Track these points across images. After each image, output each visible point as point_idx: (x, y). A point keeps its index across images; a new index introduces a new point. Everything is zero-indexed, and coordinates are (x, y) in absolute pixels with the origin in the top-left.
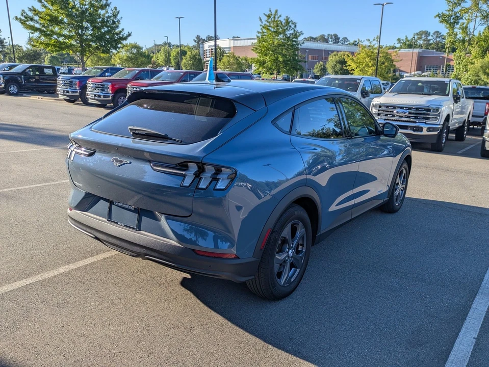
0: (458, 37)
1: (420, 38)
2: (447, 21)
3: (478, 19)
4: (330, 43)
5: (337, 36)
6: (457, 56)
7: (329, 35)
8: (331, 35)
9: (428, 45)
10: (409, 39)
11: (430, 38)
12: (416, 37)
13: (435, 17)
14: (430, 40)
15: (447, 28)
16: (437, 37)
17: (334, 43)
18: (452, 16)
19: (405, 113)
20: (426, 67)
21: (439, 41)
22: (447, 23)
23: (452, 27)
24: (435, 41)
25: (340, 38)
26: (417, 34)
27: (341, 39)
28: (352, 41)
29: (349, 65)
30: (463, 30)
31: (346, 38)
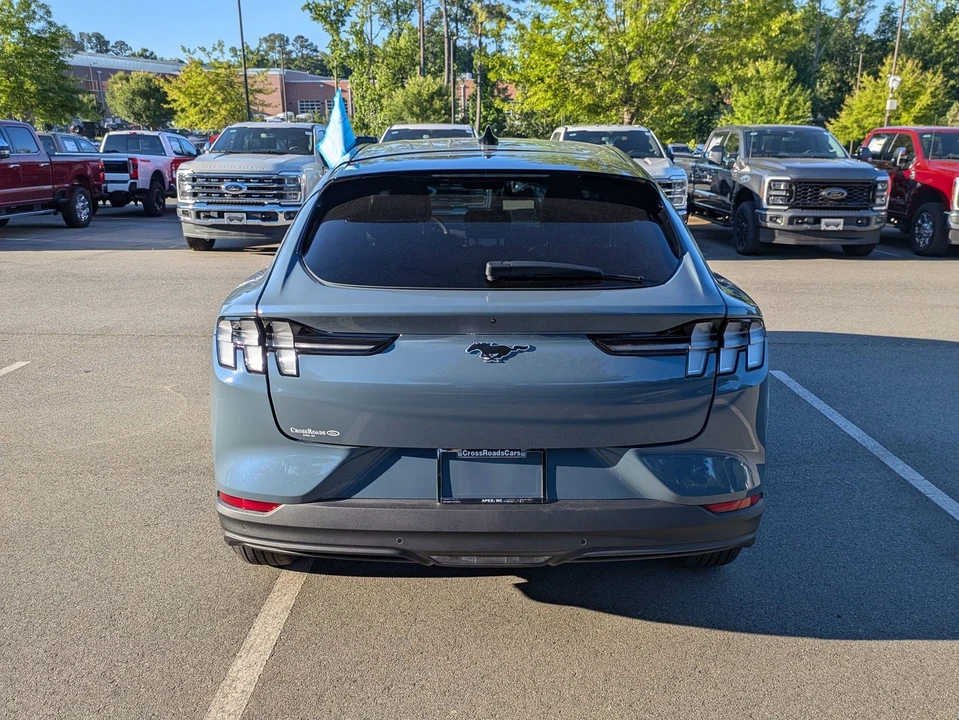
0: (351, 48)
1: (272, 48)
2: (325, 19)
3: (376, 17)
4: (90, 51)
5: (103, 37)
6: (357, 84)
7: (81, 34)
8: (88, 35)
9: (289, 62)
10: (252, 48)
11: (289, 48)
12: (264, 46)
13: (303, 9)
14: (291, 52)
15: (327, 30)
16: (302, 47)
17: (98, 51)
18: (331, 9)
19: (241, 189)
20: (299, 103)
21: (308, 54)
22: (326, 21)
23: (335, 30)
24: (300, 55)
25: (108, 42)
26: (266, 40)
27: (112, 43)
28: (137, 50)
29: (175, 101)
30: (356, 36)
31: (123, 43)
